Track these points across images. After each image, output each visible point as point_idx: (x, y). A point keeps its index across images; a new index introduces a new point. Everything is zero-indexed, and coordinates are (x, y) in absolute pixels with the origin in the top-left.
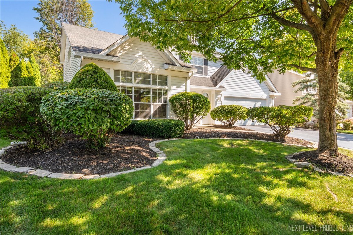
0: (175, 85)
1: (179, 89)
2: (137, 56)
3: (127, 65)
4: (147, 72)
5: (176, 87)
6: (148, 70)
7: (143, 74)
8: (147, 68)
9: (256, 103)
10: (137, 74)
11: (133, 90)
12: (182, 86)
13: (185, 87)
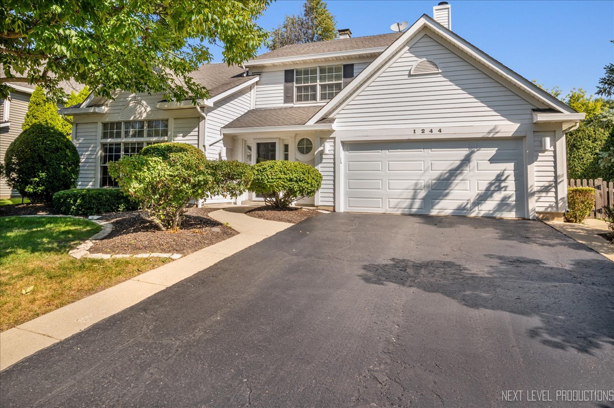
0: (180, 133)
1: (186, 138)
2: (130, 99)
3: (117, 114)
4: (139, 119)
5: (182, 135)
6: (142, 116)
7: (135, 122)
8: (141, 113)
9: (473, 152)
10: (128, 124)
11: (122, 147)
12: (192, 133)
13: (197, 133)
